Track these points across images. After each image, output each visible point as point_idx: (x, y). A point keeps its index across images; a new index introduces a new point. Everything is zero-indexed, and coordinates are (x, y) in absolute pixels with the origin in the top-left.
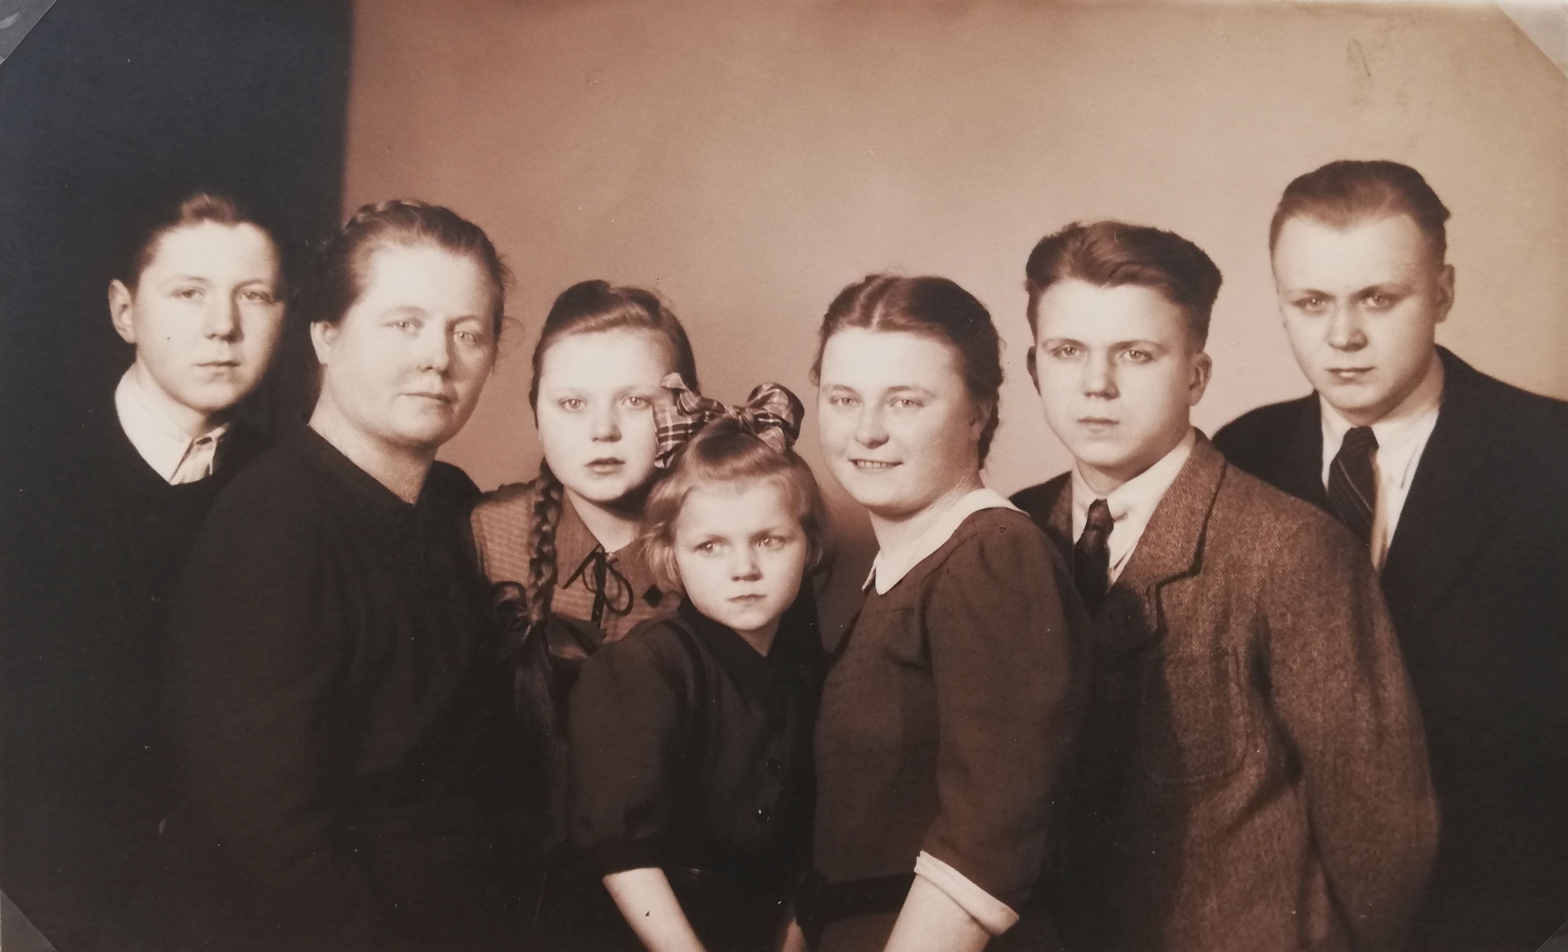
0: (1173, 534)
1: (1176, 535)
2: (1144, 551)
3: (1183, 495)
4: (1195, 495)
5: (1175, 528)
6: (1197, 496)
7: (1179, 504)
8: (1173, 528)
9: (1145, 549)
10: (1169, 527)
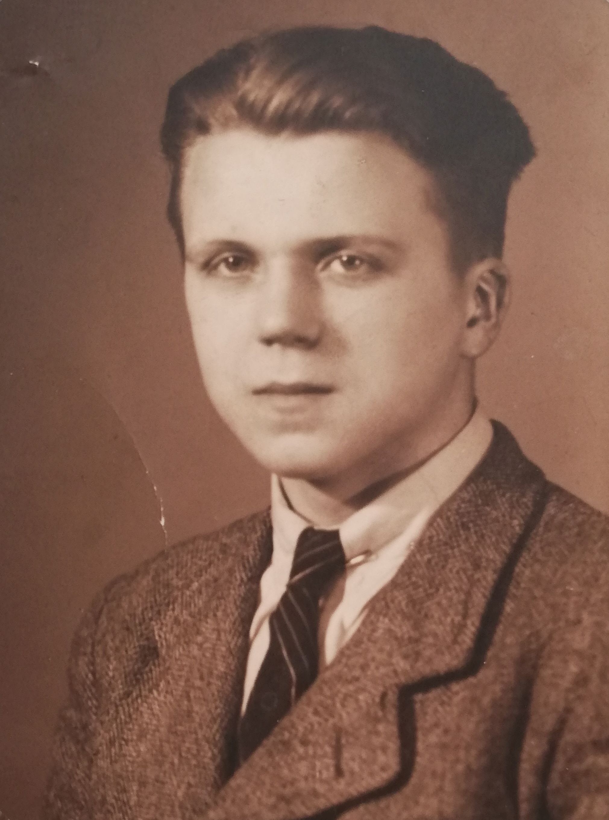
0: (436, 600)
1: (444, 602)
2: (380, 625)
3: (462, 532)
4: (483, 536)
5: (441, 590)
6: (486, 538)
7: (452, 548)
8: (438, 590)
9: (383, 623)
10: (431, 587)
